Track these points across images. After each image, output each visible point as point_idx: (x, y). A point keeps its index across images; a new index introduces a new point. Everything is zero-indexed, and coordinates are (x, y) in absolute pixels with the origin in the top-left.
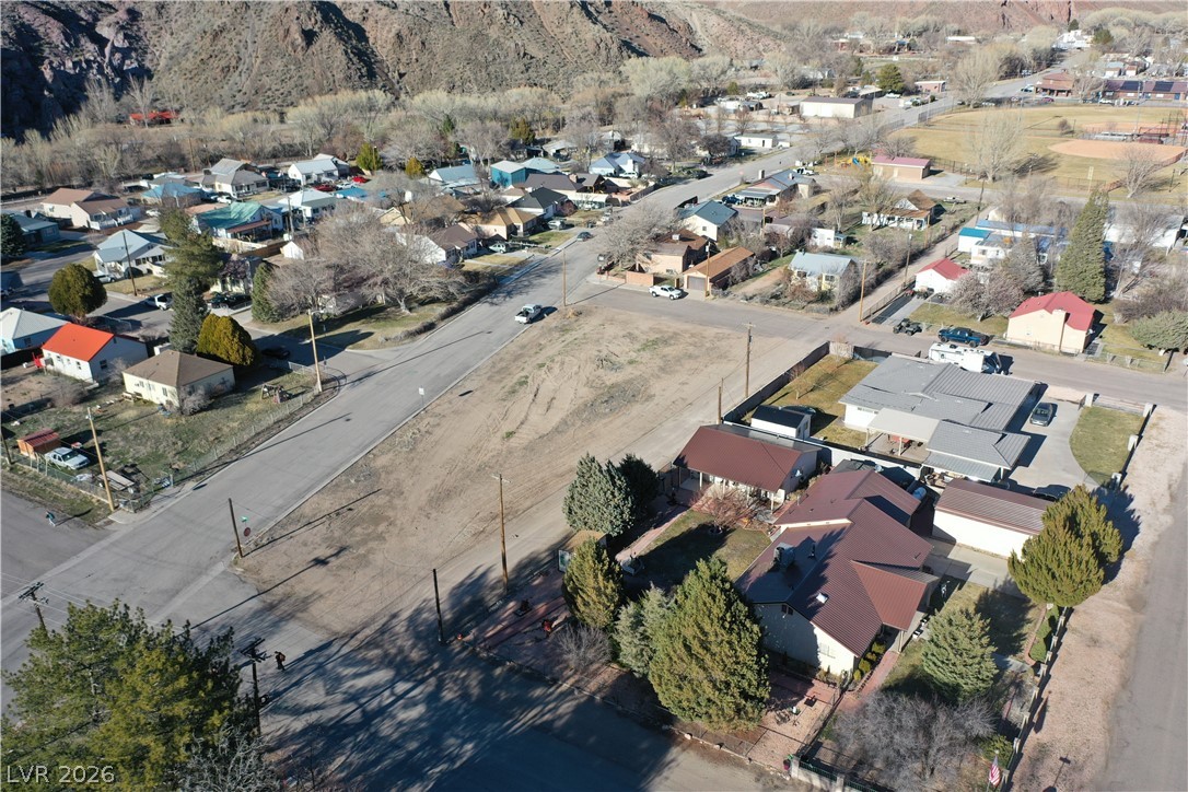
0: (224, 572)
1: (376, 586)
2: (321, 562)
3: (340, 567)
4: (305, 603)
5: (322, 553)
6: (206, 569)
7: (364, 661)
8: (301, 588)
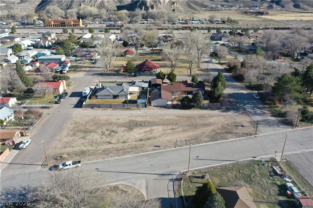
0: (261, 133)
1: (237, 118)
2: (242, 126)
3: (240, 124)
4: (250, 122)
5: (241, 127)
6: (264, 136)
7: (249, 112)
8: (249, 124)
